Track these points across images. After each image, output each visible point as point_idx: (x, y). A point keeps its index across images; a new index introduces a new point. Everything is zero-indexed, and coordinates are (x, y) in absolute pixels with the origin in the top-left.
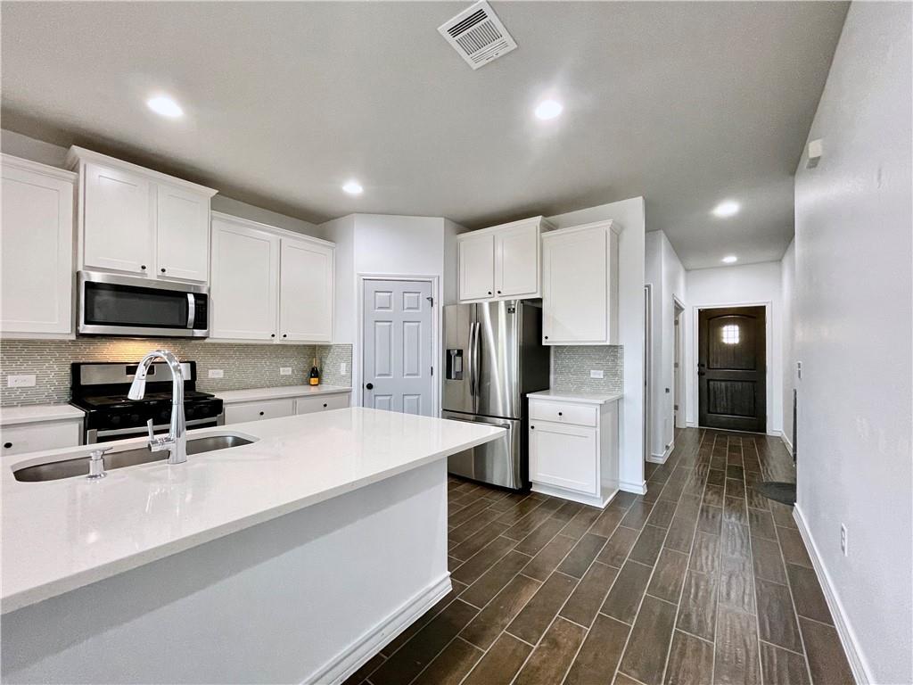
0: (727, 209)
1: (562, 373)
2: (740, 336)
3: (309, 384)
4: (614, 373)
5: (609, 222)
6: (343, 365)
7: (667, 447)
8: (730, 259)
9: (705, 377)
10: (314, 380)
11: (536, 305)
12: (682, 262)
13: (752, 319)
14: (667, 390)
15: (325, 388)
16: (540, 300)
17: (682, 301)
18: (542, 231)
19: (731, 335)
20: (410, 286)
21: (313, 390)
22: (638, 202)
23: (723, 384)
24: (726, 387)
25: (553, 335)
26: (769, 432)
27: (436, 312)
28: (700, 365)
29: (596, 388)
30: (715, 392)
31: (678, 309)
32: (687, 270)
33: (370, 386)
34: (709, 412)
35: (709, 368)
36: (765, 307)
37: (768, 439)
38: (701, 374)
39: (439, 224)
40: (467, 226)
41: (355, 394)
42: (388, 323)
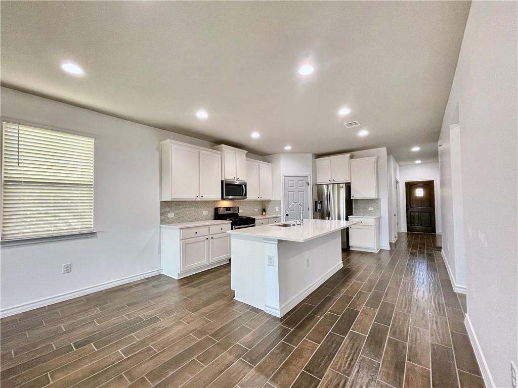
0: (416, 149)
1: (357, 209)
2: (424, 194)
3: (262, 215)
4: (378, 208)
5: (376, 157)
6: (277, 208)
7: (396, 237)
8: (418, 162)
9: (410, 211)
10: (264, 213)
11: (349, 184)
12: (398, 164)
13: (428, 186)
14: (395, 215)
15: (268, 216)
16: (350, 183)
17: (398, 179)
18: (350, 159)
19: (420, 193)
20: (300, 179)
21: (264, 217)
22: (384, 149)
23: (417, 213)
24: (418, 215)
25: (355, 195)
26: (437, 233)
27: (310, 187)
28: (407, 206)
29: (371, 214)
30: (413, 218)
31: (397, 182)
32: (400, 166)
33: (287, 215)
34: (411, 225)
35: (411, 207)
36: (433, 181)
37: (437, 236)
38: (407, 209)
39: (310, 156)
40: (319, 156)
41: (282, 218)
42: (293, 192)
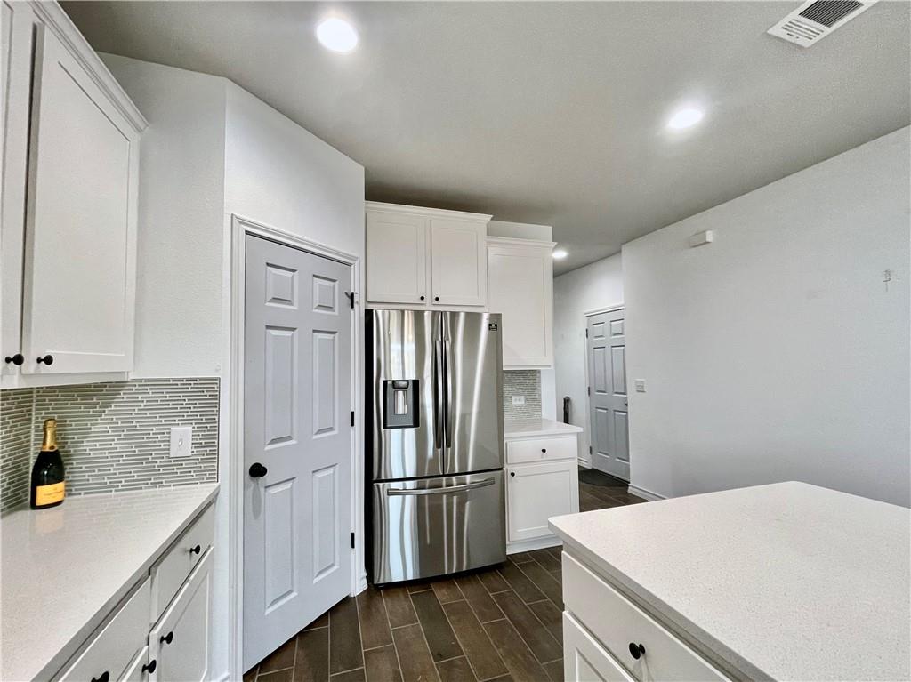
4: (534, 398)
42: (289, 333)
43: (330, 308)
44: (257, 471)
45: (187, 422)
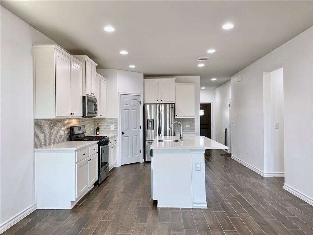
1: (177, 126)
2: (204, 114)
4: (193, 126)
8: (203, 88)
10: (98, 132)
13: (207, 107)
16: (175, 104)
18: (175, 83)
25: (178, 115)
27: (142, 106)
36: (210, 104)
40: (146, 76)
41: (118, 136)
42: (128, 110)
43: (136, 105)
44: (123, 133)
45: (113, 125)
